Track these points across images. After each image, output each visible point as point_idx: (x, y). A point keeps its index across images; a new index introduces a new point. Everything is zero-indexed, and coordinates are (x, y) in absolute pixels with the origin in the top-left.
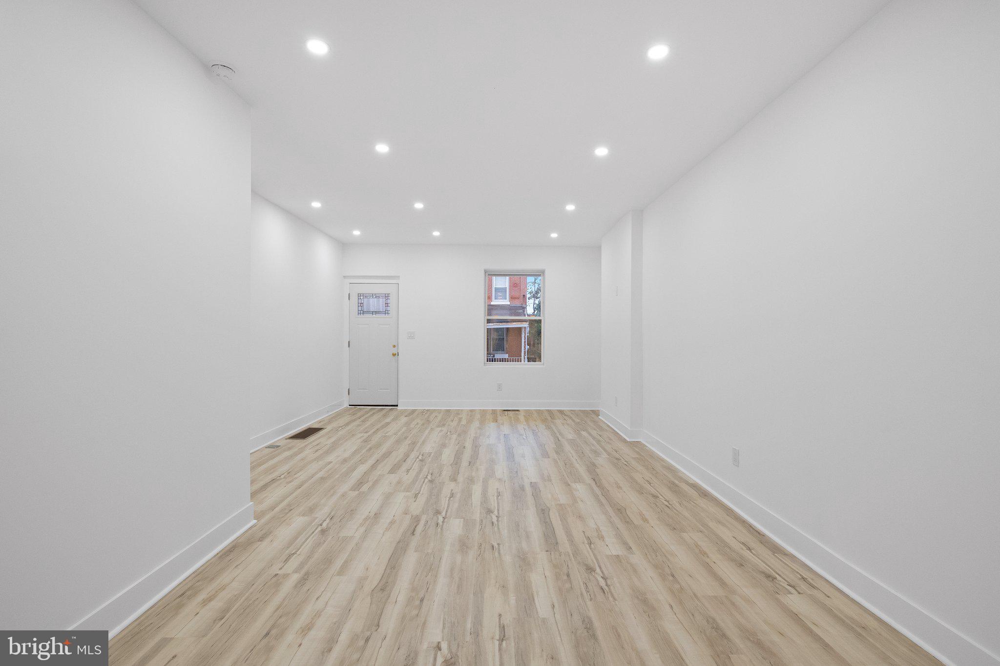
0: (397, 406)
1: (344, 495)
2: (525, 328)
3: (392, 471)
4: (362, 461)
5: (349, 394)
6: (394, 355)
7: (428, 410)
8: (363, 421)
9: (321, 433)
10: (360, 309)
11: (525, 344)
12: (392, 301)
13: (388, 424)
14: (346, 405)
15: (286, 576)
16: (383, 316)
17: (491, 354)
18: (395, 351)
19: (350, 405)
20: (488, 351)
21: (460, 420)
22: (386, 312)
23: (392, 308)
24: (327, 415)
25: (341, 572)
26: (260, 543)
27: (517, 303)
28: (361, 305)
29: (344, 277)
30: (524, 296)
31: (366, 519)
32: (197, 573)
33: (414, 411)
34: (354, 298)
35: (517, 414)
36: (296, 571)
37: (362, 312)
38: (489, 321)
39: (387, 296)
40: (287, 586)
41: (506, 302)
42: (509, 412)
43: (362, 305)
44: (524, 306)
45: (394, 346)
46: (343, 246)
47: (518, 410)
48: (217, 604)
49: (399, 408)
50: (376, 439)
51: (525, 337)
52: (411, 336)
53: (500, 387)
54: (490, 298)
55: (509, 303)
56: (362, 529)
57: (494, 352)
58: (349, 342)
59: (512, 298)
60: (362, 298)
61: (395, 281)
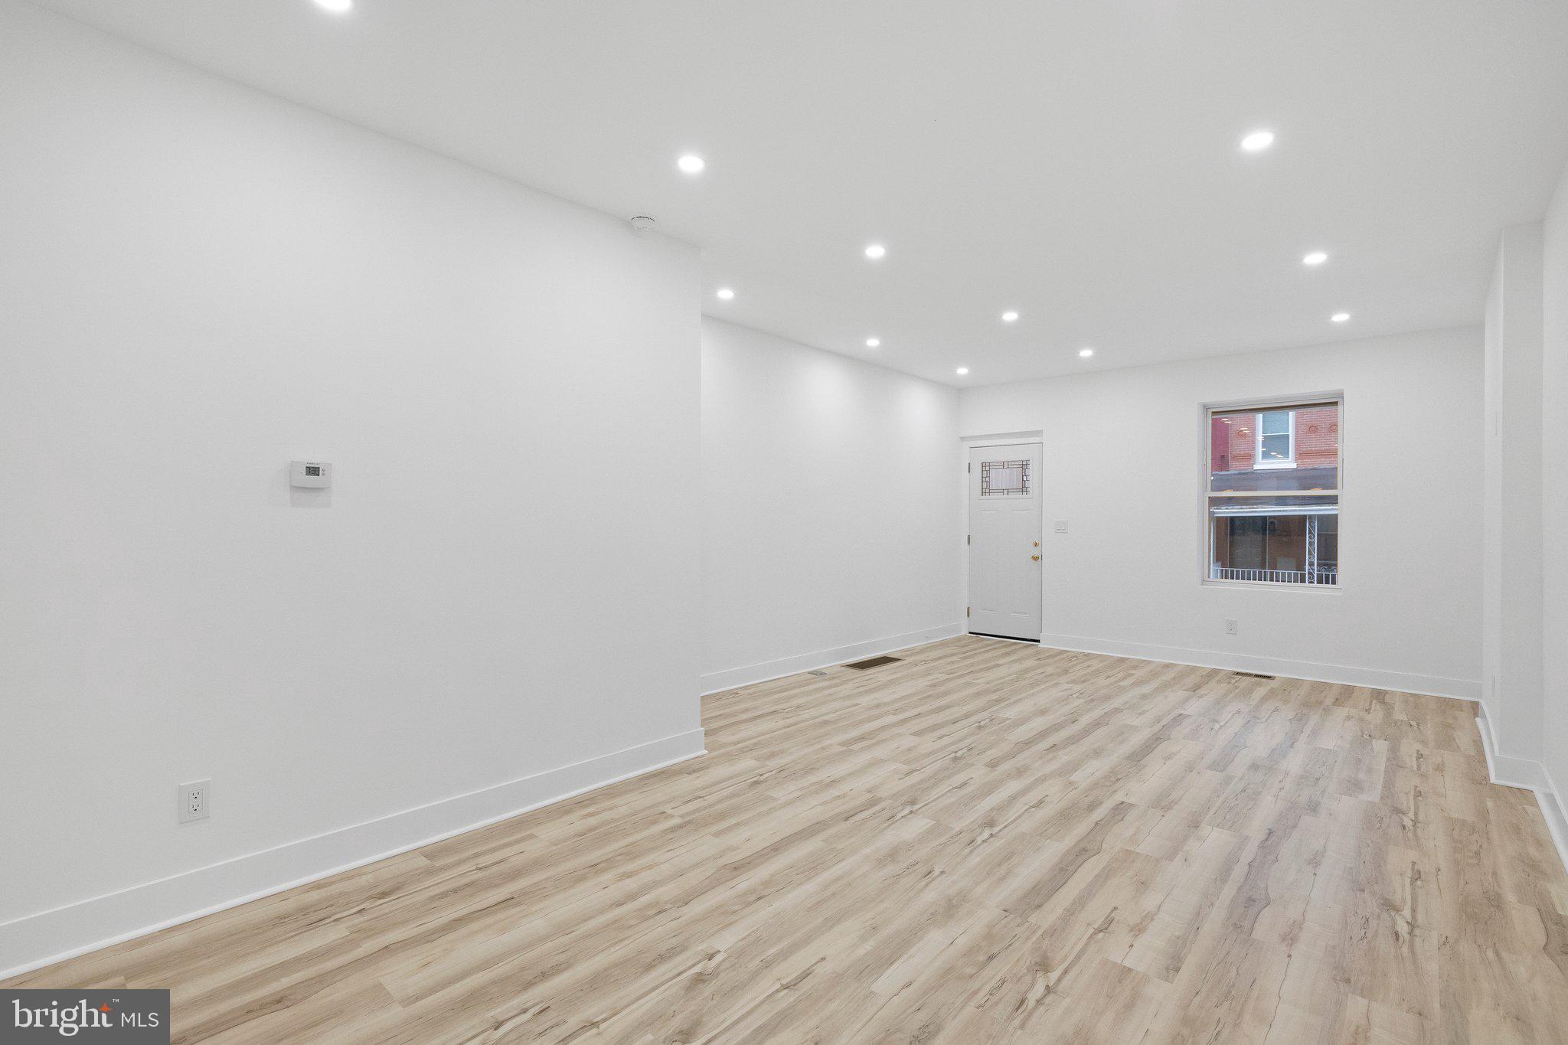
0: (1038, 641)
4: (896, 712)
5: (968, 616)
6: (1036, 559)
7: (1087, 655)
8: (965, 658)
9: (891, 665)
10: (985, 486)
12: (1033, 472)
13: (998, 665)
14: (964, 632)
15: (670, 817)
16: (1019, 495)
18: (1036, 552)
19: (970, 633)
22: (1024, 489)
23: (1031, 483)
24: (926, 643)
26: (685, 775)
28: (985, 479)
29: (962, 439)
32: (610, 787)
34: (977, 471)
35: (1258, 684)
36: (683, 815)
37: (986, 490)
38: (1214, 502)
39: (1024, 465)
40: (660, 827)
41: (1289, 463)
42: (1245, 677)
43: (987, 479)
45: (1036, 545)
46: (958, 394)
47: (1269, 677)
48: (592, 821)
49: (1041, 645)
50: (951, 685)
52: (1063, 528)
53: (1232, 628)
55: (1294, 466)
58: (969, 536)
59: (1301, 455)
60: (988, 468)
61: (1038, 440)
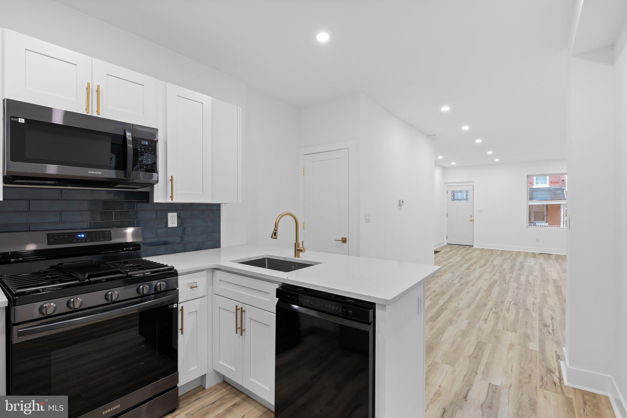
0: (473, 246)
1: (463, 271)
2: (564, 204)
3: (481, 267)
4: (465, 263)
5: (447, 239)
6: (471, 221)
7: (491, 249)
8: (458, 251)
9: (440, 253)
10: (453, 198)
11: (564, 216)
12: (470, 194)
13: (471, 253)
14: (445, 244)
15: (454, 284)
16: (465, 201)
17: (532, 223)
18: (471, 219)
19: (448, 244)
20: (530, 220)
21: (511, 255)
22: (467, 199)
23: (470, 197)
24: (438, 247)
25: (473, 285)
26: (441, 277)
27: (557, 186)
28: (453, 196)
29: (445, 183)
30: (563, 180)
31: (475, 278)
33: (483, 249)
34: (450, 194)
35: (549, 256)
36: (458, 283)
37: (454, 200)
39: (467, 192)
40: (454, 289)
41: (547, 186)
42: (544, 254)
44: (563, 188)
45: (471, 216)
46: (445, 169)
47: (550, 254)
49: (474, 247)
50: (468, 257)
51: (564, 211)
52: (481, 211)
53: (538, 240)
54: (531, 183)
55: (549, 186)
56: (475, 279)
57: (535, 221)
58: (447, 214)
60: (454, 193)
61: (472, 184)
